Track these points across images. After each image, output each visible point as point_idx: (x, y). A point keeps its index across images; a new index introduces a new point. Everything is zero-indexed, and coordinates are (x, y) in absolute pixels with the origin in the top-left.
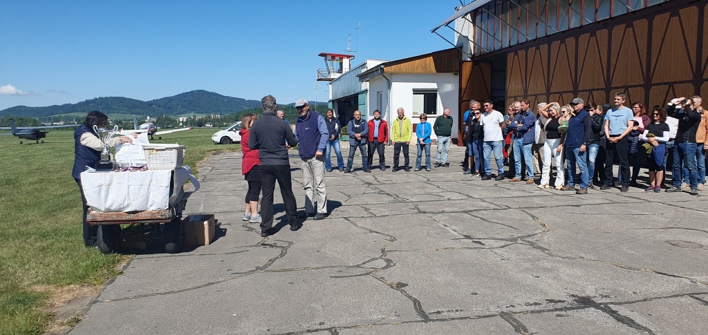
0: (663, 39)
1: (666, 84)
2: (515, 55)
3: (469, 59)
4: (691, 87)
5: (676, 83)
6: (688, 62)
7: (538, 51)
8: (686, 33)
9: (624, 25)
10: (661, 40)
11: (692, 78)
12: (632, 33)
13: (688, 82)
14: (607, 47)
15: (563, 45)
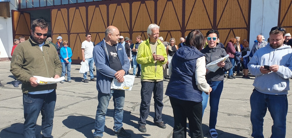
0: (164, 11)
1: (166, 31)
2: (58, 10)
3: (16, 10)
4: (180, 33)
5: (172, 31)
6: (178, 22)
7: (77, 10)
8: (176, 9)
9: (140, 2)
10: (162, 12)
11: (180, 29)
12: (145, 6)
13: (179, 30)
14: (129, 12)
15: (98, 8)
